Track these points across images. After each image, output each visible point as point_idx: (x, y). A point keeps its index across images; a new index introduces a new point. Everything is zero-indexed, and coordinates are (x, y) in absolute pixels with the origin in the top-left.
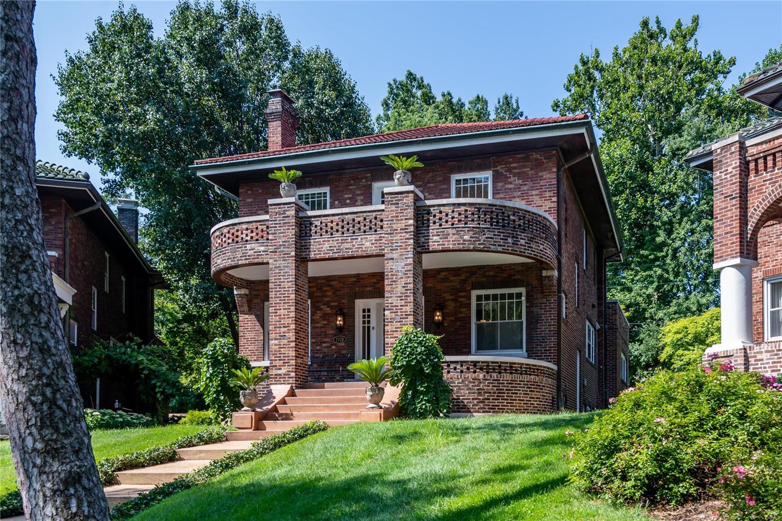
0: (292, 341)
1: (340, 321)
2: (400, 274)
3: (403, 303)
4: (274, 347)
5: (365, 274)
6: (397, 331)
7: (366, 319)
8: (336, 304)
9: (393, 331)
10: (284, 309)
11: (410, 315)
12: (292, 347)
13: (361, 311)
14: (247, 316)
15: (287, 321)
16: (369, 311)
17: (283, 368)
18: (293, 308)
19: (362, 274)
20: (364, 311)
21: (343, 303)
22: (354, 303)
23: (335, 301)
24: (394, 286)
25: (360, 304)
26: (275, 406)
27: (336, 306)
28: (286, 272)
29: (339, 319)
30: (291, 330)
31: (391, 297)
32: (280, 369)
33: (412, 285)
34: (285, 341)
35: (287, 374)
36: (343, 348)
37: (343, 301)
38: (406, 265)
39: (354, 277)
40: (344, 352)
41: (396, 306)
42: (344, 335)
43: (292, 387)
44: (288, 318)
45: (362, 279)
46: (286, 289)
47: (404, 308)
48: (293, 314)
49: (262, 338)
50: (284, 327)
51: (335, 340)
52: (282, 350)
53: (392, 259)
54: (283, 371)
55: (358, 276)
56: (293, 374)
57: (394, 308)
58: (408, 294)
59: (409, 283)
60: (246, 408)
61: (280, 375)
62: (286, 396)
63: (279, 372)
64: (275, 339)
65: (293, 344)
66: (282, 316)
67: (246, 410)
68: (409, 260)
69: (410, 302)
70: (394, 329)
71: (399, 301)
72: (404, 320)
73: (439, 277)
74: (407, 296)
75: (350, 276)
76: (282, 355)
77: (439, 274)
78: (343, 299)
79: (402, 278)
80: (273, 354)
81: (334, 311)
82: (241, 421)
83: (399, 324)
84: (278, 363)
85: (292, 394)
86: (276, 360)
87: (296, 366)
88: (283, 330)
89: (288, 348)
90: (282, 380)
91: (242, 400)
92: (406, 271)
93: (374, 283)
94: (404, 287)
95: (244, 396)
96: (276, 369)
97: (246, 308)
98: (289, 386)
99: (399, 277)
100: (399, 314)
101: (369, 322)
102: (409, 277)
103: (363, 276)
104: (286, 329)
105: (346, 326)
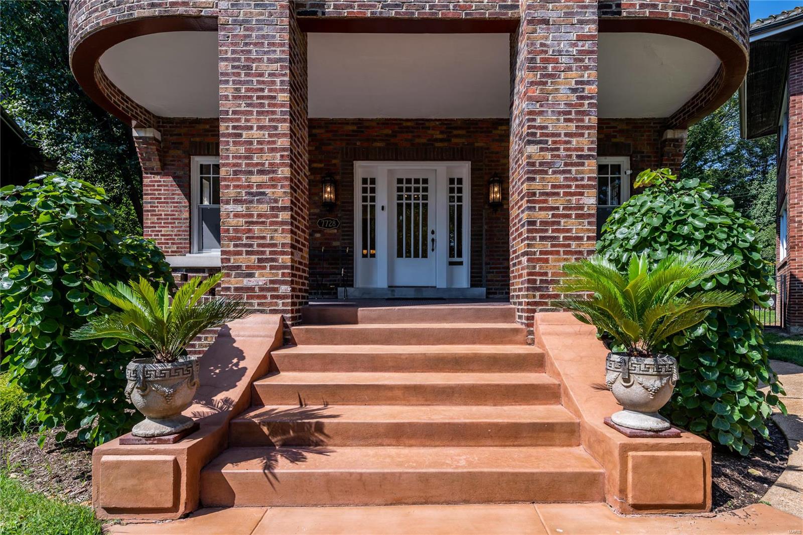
0: (284, 209)
1: (328, 194)
2: (564, 59)
3: (572, 128)
4: (233, 221)
5: (372, 120)
6: (558, 194)
7: (369, 195)
8: (322, 165)
9: (547, 194)
10: (260, 128)
11: (588, 157)
12: (283, 223)
13: (361, 181)
14: (158, 178)
15: (267, 159)
16: (373, 181)
17: (257, 273)
18: (284, 127)
19: (368, 120)
20: (365, 181)
21: (335, 165)
22: (352, 165)
23: (321, 161)
24: (550, 87)
25: (362, 169)
26: (251, 387)
27: (321, 169)
28: (263, 37)
29: (329, 189)
30: (279, 180)
31: (541, 113)
32: (251, 275)
33: (594, 87)
34: (264, 208)
35: (271, 288)
36: (334, 237)
37: (334, 161)
38: (580, 38)
39: (353, 124)
40: (336, 244)
41: (553, 135)
42: (336, 216)
43: (283, 319)
44: (273, 150)
45: (367, 127)
46: (266, 78)
47: (574, 141)
48: (284, 142)
49: (186, 215)
50: (261, 172)
51: (320, 224)
52: (256, 228)
53: (546, 22)
54: (259, 280)
55: (359, 122)
56: (285, 289)
57: (550, 140)
58: (586, 108)
59: (588, 83)
60: (147, 427)
61: (251, 289)
62: (274, 347)
63: (246, 282)
64: (237, 201)
65: (285, 216)
66: (255, 146)
67: (150, 438)
68: (587, 28)
69: (588, 128)
70: (549, 190)
71: (562, 124)
72: (574, 169)
73: (494, 132)
74: (584, 113)
75: (345, 122)
76: (255, 242)
77: (496, 129)
78: (335, 158)
79: (570, 69)
80: (231, 239)
81: (318, 177)
82: (130, 483)
83: (561, 177)
84: (243, 260)
85: (284, 339)
86: (239, 253)
87: (292, 268)
88: (256, 178)
89: (272, 223)
90: (256, 301)
91: (136, 398)
92: (580, 52)
93: (387, 135)
94: (574, 91)
95: (144, 386)
96: (238, 276)
97: (156, 164)
98: (277, 318)
99: (562, 68)
100: (562, 153)
101: (373, 199)
102: (587, 68)
103: (367, 124)
104: (265, 178)
105: (339, 203)
